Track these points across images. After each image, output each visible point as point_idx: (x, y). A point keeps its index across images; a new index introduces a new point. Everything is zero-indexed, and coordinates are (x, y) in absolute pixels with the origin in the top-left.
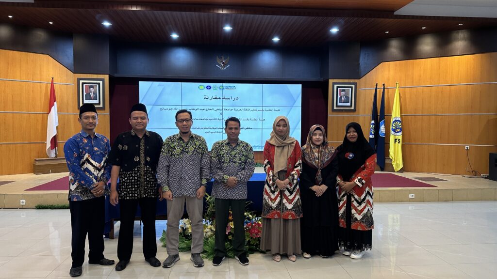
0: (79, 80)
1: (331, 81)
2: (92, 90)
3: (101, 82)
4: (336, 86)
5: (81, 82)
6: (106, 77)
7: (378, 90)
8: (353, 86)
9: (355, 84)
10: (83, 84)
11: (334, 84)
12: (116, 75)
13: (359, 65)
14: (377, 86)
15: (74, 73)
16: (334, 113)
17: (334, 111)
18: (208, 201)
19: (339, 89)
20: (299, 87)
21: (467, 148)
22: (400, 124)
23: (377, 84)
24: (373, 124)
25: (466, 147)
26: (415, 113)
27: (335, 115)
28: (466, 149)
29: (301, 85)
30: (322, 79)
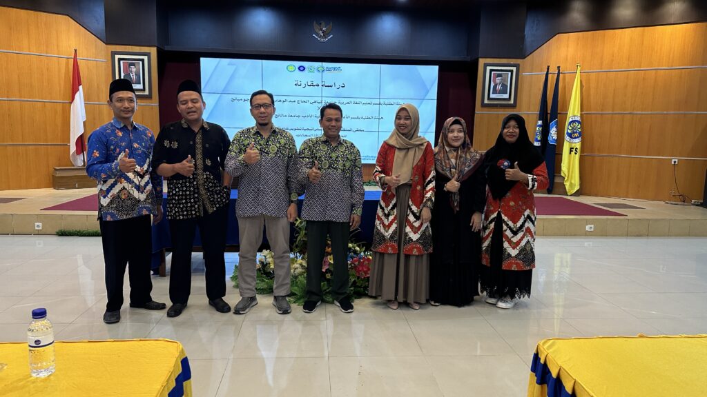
0: (114, 54)
1: (482, 62)
2: (133, 69)
3: (146, 58)
4: (489, 68)
5: (117, 57)
6: (153, 51)
7: (550, 76)
8: (514, 69)
9: (517, 66)
10: (120, 60)
11: (486, 65)
12: (167, 48)
13: (523, 38)
14: (548, 69)
15: (106, 44)
16: (486, 109)
17: (484, 105)
18: (297, 227)
19: (493, 72)
20: (435, 69)
21: (675, 162)
22: (579, 127)
23: (548, 67)
24: (540, 126)
25: (673, 160)
26: (602, 110)
27: (486, 112)
28: (673, 163)
29: (437, 68)
30: (468, 59)
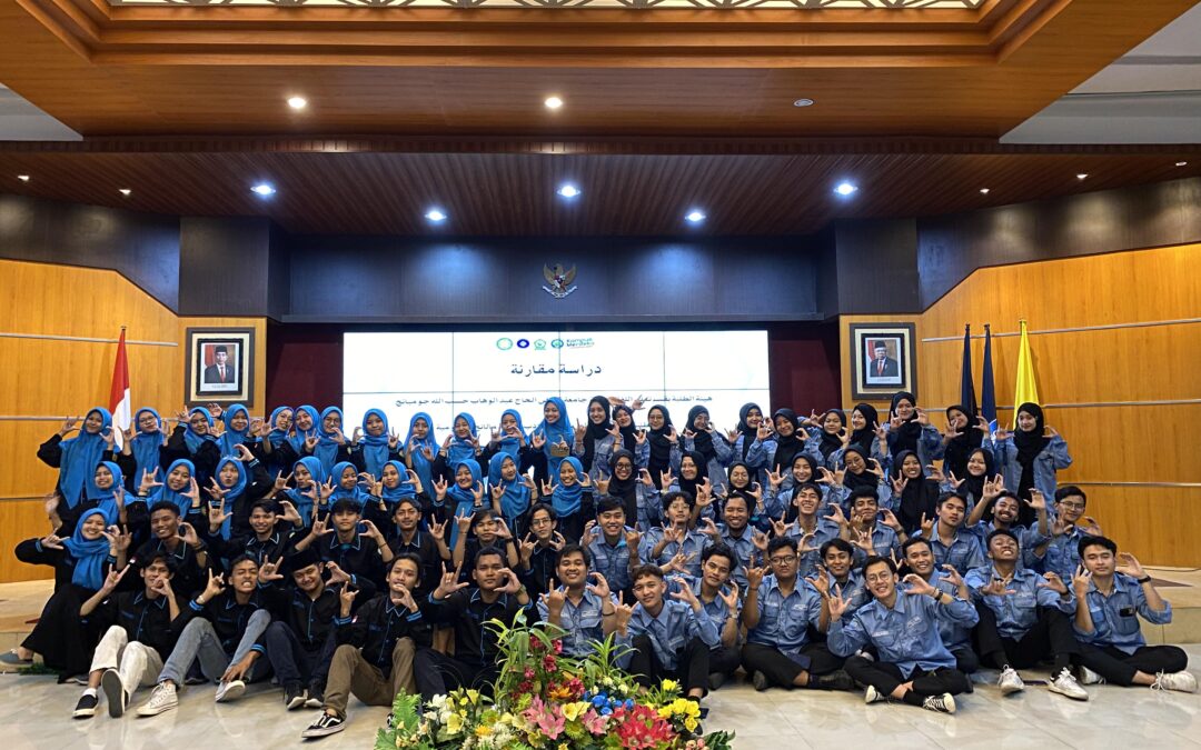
0: (191, 331)
1: (845, 321)
2: (223, 357)
3: (246, 337)
4: (859, 333)
5: (196, 337)
6: (260, 325)
8: (906, 332)
9: (911, 327)
10: (200, 342)
11: (853, 327)
12: (285, 319)
14: (968, 330)
15: (179, 315)
17: (857, 397)
19: (867, 339)
20: (760, 338)
23: (968, 326)
26: (1078, 400)
29: (764, 334)
30: (821, 317)
